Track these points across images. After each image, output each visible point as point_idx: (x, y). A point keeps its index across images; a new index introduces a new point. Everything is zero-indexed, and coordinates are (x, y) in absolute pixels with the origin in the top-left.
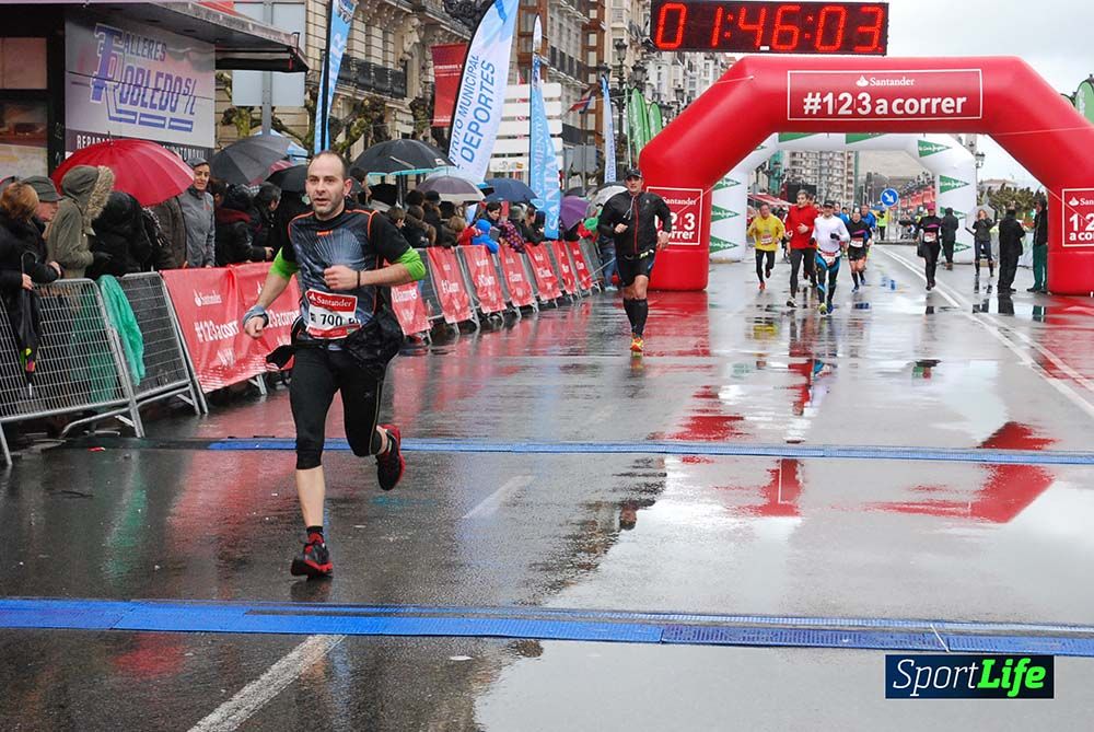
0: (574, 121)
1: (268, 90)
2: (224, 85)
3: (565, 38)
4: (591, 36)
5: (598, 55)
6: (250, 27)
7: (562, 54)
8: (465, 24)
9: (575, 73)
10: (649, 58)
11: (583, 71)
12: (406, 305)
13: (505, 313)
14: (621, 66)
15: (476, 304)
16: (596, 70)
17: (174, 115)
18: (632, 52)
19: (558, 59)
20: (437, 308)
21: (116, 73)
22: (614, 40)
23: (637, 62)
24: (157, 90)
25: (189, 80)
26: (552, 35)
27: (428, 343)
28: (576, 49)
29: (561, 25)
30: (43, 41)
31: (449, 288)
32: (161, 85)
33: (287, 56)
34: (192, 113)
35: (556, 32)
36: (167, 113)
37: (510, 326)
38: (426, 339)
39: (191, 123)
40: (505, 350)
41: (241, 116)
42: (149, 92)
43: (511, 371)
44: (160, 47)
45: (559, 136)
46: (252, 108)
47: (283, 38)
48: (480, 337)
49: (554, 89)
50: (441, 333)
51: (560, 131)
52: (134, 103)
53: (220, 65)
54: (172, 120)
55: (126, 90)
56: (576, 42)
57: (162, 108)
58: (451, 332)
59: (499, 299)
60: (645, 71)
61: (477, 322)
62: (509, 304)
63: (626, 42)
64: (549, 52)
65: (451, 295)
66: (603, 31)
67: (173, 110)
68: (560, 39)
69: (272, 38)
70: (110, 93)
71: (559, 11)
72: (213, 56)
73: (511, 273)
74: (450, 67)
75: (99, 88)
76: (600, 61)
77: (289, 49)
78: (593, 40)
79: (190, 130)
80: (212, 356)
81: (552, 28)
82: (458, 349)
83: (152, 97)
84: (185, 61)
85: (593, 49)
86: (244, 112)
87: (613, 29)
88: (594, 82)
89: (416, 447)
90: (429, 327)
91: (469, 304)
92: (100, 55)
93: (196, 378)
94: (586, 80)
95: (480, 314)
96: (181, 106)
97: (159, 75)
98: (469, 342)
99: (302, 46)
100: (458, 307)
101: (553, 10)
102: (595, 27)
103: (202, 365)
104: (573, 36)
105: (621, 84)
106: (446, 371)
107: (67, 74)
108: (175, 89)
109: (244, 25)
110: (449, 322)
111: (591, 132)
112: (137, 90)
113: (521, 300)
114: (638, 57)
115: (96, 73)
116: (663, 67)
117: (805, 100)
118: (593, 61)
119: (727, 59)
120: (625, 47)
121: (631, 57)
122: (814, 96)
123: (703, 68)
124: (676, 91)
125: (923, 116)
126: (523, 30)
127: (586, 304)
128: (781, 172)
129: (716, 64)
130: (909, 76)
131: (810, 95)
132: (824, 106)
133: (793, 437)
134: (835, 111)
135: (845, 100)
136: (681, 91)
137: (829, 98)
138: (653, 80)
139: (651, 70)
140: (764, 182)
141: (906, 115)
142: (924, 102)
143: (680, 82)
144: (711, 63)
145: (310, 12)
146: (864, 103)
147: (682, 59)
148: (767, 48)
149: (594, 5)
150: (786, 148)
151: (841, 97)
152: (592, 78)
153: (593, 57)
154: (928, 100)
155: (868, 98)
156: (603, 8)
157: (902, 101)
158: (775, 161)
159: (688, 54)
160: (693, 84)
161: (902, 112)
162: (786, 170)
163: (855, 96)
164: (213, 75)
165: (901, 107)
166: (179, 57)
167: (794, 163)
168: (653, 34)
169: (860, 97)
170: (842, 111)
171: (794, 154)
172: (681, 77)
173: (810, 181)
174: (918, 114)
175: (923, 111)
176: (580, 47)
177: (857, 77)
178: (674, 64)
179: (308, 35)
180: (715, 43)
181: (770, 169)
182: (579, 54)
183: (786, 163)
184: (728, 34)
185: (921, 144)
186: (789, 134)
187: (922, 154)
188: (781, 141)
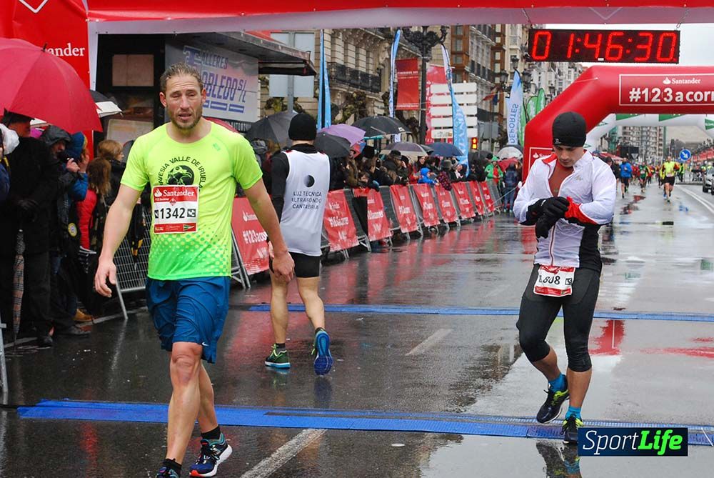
0: (486, 107)
1: (291, 86)
2: (265, 83)
3: (480, 55)
4: (497, 53)
5: (501, 65)
6: (280, 48)
7: (479, 65)
8: (417, 46)
9: (487, 77)
10: (533, 68)
11: (492, 75)
12: (377, 221)
13: (439, 226)
15: (421, 221)
16: (499, 75)
17: (232, 103)
18: (523, 63)
19: (477, 68)
20: (396, 223)
22: (511, 56)
23: (525, 70)
24: (222, 86)
25: (242, 81)
26: (472, 53)
27: (390, 245)
28: (487, 62)
29: (478, 47)
30: (151, 57)
31: (404, 211)
32: (224, 84)
33: (303, 66)
34: (243, 101)
35: (475, 52)
36: (228, 101)
37: (442, 235)
38: (389, 242)
39: (243, 107)
40: (438, 250)
41: (276, 104)
42: (217, 88)
43: (443, 262)
44: (224, 60)
45: (476, 116)
46: (283, 98)
47: (300, 54)
48: (423, 241)
49: (473, 86)
50: (398, 239)
51: (475, 112)
52: (208, 95)
53: (261, 71)
54: (231, 105)
56: (487, 57)
57: (225, 98)
58: (405, 238)
59: (435, 218)
60: (530, 75)
61: (421, 232)
62: (442, 221)
63: (518, 57)
64: (470, 64)
65: (405, 215)
66: (504, 51)
67: (232, 99)
68: (477, 55)
69: (294, 54)
71: (477, 39)
72: (257, 66)
73: (443, 201)
74: (407, 73)
76: (502, 69)
77: (304, 61)
78: (498, 56)
79: (242, 112)
80: (254, 252)
81: (472, 49)
82: (409, 249)
83: (219, 92)
84: (240, 68)
85: (498, 62)
86: (278, 101)
87: (511, 49)
88: (499, 82)
89: (378, 310)
90: (390, 235)
91: (416, 221)
93: (243, 266)
94: (493, 81)
95: (423, 226)
96: (237, 96)
97: (223, 77)
98: (416, 244)
99: (312, 59)
100: (409, 223)
101: (472, 37)
102: (500, 48)
103: (247, 258)
104: (485, 54)
106: (401, 262)
108: (233, 86)
109: (276, 46)
110: (403, 231)
111: (496, 114)
112: (209, 88)
113: (449, 218)
114: (526, 67)
116: (542, 73)
117: (631, 93)
118: (497, 69)
119: (582, 68)
120: (518, 60)
121: (521, 67)
122: (636, 90)
123: (568, 73)
124: (550, 88)
125: (706, 103)
126: (454, 50)
127: (491, 222)
128: (617, 139)
129: (576, 71)
130: (697, 78)
131: (634, 89)
132: (642, 96)
133: (617, 306)
134: (650, 100)
135: (656, 92)
136: (554, 88)
137: (646, 91)
138: (536, 81)
139: (535, 74)
140: (605, 145)
141: (695, 102)
142: (707, 93)
143: (553, 83)
144: (573, 70)
145: (318, 39)
146: (668, 94)
147: (554, 67)
148: (602, 59)
149: (499, 35)
150: (620, 125)
151: (653, 91)
152: (497, 80)
153: (498, 67)
154: (709, 93)
155: (671, 91)
156: (504, 36)
157: (692, 93)
158: (613, 133)
159: (557, 64)
160: (561, 84)
161: (692, 100)
162: (619, 138)
163: (662, 90)
164: (257, 77)
165: (691, 97)
166: (237, 66)
167: (625, 133)
168: (530, 50)
169: (666, 91)
170: (654, 100)
171: (625, 128)
172: (553, 79)
173: (635, 145)
174: (703, 102)
175: (706, 100)
176: (490, 60)
177: (664, 78)
178: (549, 71)
179: (317, 53)
180: (569, 56)
181: (610, 138)
182: (489, 65)
183: (619, 133)
184: (577, 51)
185: (707, 121)
186: (623, 115)
187: (707, 128)
188: (617, 119)
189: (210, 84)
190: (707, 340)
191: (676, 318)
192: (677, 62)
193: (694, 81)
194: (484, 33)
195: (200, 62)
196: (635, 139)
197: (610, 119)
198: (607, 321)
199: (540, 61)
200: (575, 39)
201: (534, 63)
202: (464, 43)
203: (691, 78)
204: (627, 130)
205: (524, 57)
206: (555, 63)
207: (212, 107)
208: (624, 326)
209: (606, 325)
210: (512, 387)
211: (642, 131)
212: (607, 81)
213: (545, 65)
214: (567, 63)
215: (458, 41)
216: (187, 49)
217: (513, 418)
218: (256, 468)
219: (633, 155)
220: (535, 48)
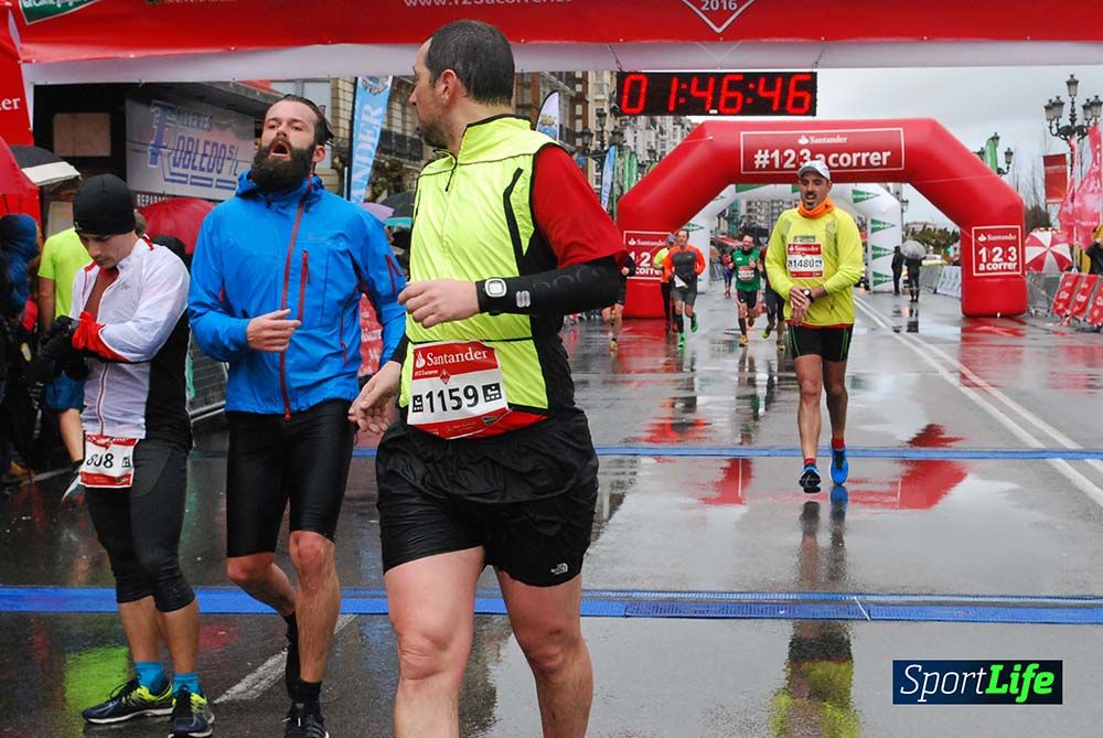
4: (577, 106)
5: (583, 122)
9: (565, 137)
10: (626, 125)
11: (571, 135)
14: (602, 132)
16: (582, 134)
17: (220, 177)
18: (612, 119)
21: (170, 142)
22: (597, 110)
23: (616, 127)
24: (205, 155)
25: (232, 147)
28: (565, 117)
30: (106, 116)
32: (208, 152)
34: (236, 175)
36: (214, 175)
39: (234, 183)
42: (198, 157)
44: (207, 119)
52: (185, 167)
54: (218, 180)
55: (178, 156)
56: (565, 112)
57: (210, 171)
60: (622, 135)
63: (606, 110)
66: (588, 102)
67: (219, 172)
70: (165, 160)
71: (550, 87)
72: (253, 126)
75: (155, 154)
76: (585, 126)
78: (579, 109)
79: (234, 189)
83: (201, 162)
84: (229, 130)
85: (579, 117)
87: (596, 100)
88: (581, 145)
92: (155, 127)
94: (574, 143)
96: (226, 169)
97: (207, 143)
101: (545, 85)
102: (580, 99)
104: (562, 106)
105: (602, 145)
107: (128, 144)
108: (220, 155)
112: (188, 156)
114: (617, 124)
115: (153, 142)
116: (639, 132)
117: (756, 156)
118: (579, 128)
119: (691, 124)
120: (605, 115)
121: (610, 124)
122: (763, 153)
123: (671, 132)
124: (650, 151)
125: (856, 168)
126: (520, 102)
127: (574, 331)
128: (739, 218)
129: (683, 127)
130: (842, 135)
131: (760, 152)
132: (772, 160)
134: (781, 165)
135: (790, 155)
136: (654, 151)
137: (776, 154)
138: (630, 142)
139: (628, 134)
140: (725, 227)
141: (840, 167)
142: (856, 156)
143: (653, 144)
144: (679, 127)
145: (335, 90)
146: (805, 158)
147: (654, 123)
148: (716, 112)
149: (580, 81)
150: (744, 198)
151: (786, 154)
152: (579, 142)
153: (579, 123)
154: (859, 155)
155: (809, 154)
156: (587, 83)
157: (836, 155)
158: (734, 207)
159: (658, 119)
160: (663, 146)
161: (837, 165)
162: (743, 217)
163: (797, 152)
164: (252, 142)
165: (836, 160)
166: (224, 128)
167: (749, 210)
168: (619, 101)
169: (802, 153)
170: (787, 165)
171: (749, 203)
172: (653, 139)
173: (763, 225)
174: (851, 167)
175: (855, 164)
176: (568, 116)
177: (800, 136)
178: (648, 128)
179: (336, 108)
180: (672, 108)
181: (729, 216)
182: (567, 122)
183: (743, 211)
184: (682, 101)
185: (854, 192)
186: (744, 186)
187: (856, 201)
188: (737, 191)
189: (188, 152)
190: (862, 482)
192: (814, 114)
193: (839, 140)
194: (561, 79)
195: (173, 122)
196: (763, 218)
197: (729, 192)
198: (729, 460)
199: (634, 115)
200: (679, 85)
201: (628, 117)
202: (533, 93)
203: (834, 135)
204: (753, 206)
205: (612, 110)
206: (654, 117)
207: (192, 183)
208: (752, 466)
209: (726, 465)
210: (605, 551)
211: (773, 208)
212: (725, 141)
213: (642, 120)
214: (671, 117)
215: (526, 91)
216: (158, 105)
217: (607, 591)
218: (260, 669)
219: (761, 239)
220: (626, 97)
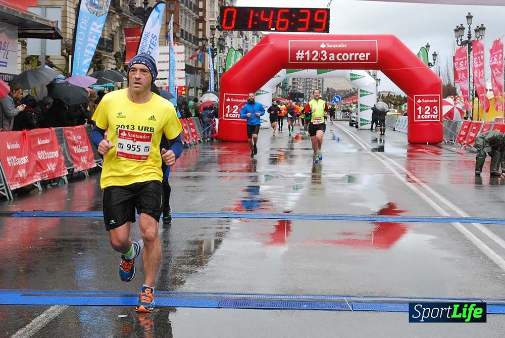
0: (192, 63)
1: (44, 48)
2: (24, 45)
3: (187, 25)
4: (200, 24)
5: (203, 33)
6: (34, 18)
7: (186, 33)
8: (140, 18)
9: (192, 41)
10: (227, 35)
11: (196, 40)
14: (213, 38)
16: (202, 40)
18: (219, 32)
19: (185, 35)
22: (210, 26)
23: (221, 36)
25: (5, 43)
28: (193, 30)
29: (186, 19)
33: (53, 32)
34: (7, 58)
35: (183, 22)
39: (7, 63)
41: (33, 60)
45: (184, 70)
46: (38, 56)
47: (51, 24)
49: (182, 48)
51: (184, 67)
53: (20, 36)
56: (193, 27)
60: (224, 40)
63: (215, 27)
64: (180, 32)
66: (205, 22)
68: (185, 25)
69: (45, 23)
71: (185, 13)
72: (17, 31)
74: (133, 38)
76: (204, 35)
77: (54, 29)
78: (201, 26)
79: (6, 66)
80: (15, 173)
81: (181, 20)
84: (4, 33)
85: (201, 30)
86: (34, 58)
87: (210, 21)
88: (202, 45)
93: (7, 183)
94: (197, 44)
99: (59, 27)
101: (181, 12)
102: (202, 20)
103: (10, 177)
104: (191, 24)
105: (213, 46)
109: (32, 17)
111: (200, 69)
114: (222, 34)
116: (233, 38)
117: (297, 54)
119: (262, 35)
120: (215, 29)
121: (218, 34)
122: (301, 52)
123: (252, 39)
125: (351, 61)
127: (196, 148)
128: (288, 87)
129: (258, 37)
130: (344, 43)
131: (299, 51)
132: (305, 56)
133: (287, 209)
134: (311, 59)
135: (315, 53)
136: (242, 50)
137: (308, 53)
138: (229, 45)
139: (228, 40)
140: (280, 92)
141: (343, 61)
142: (351, 55)
143: (241, 46)
144: (256, 37)
146: (324, 55)
147: (242, 34)
148: (274, 29)
149: (201, 10)
150: (290, 76)
151: (313, 53)
152: (200, 44)
153: (201, 34)
154: (353, 54)
155: (326, 53)
156: (206, 11)
157: (341, 54)
158: (285, 82)
159: (244, 32)
160: (247, 47)
161: (341, 59)
162: (290, 87)
163: (319, 52)
164: (17, 40)
165: (340, 57)
166: (1, 32)
167: (294, 83)
168: (221, 22)
169: (322, 53)
170: (314, 59)
171: (294, 79)
172: (241, 43)
173: (301, 91)
174: (349, 60)
175: (351, 59)
176: (195, 29)
177: (321, 43)
178: (239, 37)
180: (251, 27)
181: (283, 86)
182: (194, 32)
183: (290, 83)
184: (256, 23)
185: (351, 75)
186: (291, 70)
187: (352, 79)
188: (287, 73)
191: (328, 218)
192: (328, 32)
193: (342, 46)
194: (190, 8)
197: (282, 73)
198: (279, 221)
199: (231, 30)
200: (254, 14)
201: (227, 31)
202: (175, 16)
203: (340, 43)
204: (296, 81)
208: (292, 225)
209: (277, 224)
211: (306, 82)
212: (280, 44)
213: (235, 33)
214: (252, 32)
217: (209, 293)
219: (299, 99)
220: (225, 20)
